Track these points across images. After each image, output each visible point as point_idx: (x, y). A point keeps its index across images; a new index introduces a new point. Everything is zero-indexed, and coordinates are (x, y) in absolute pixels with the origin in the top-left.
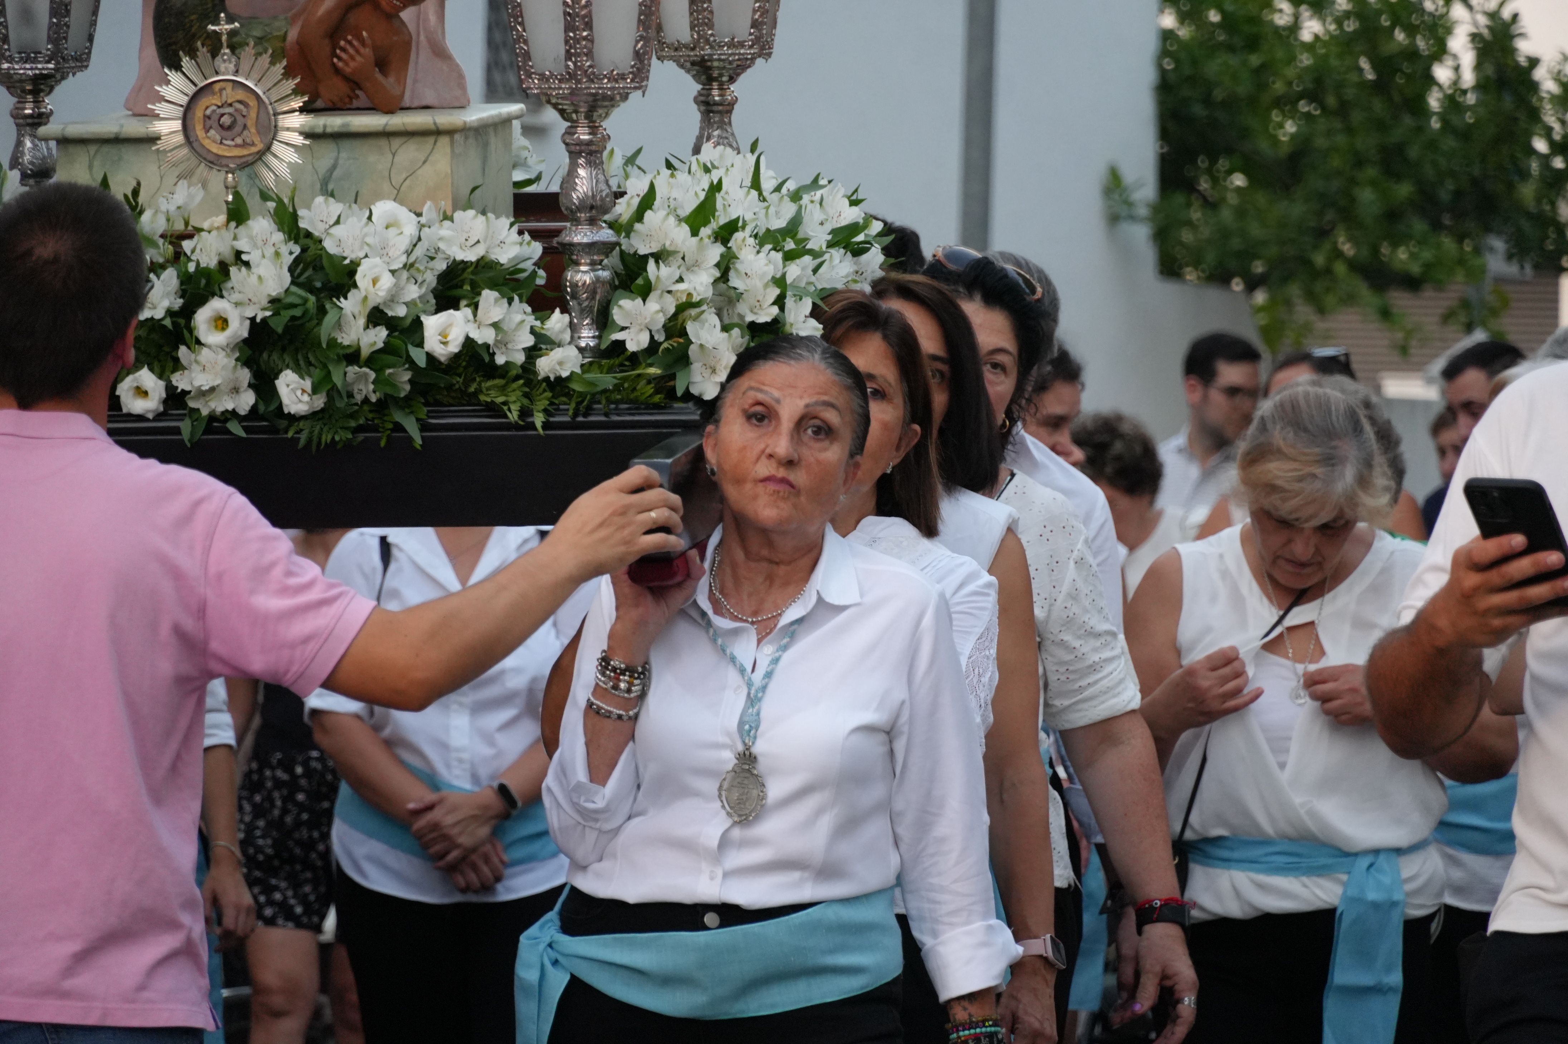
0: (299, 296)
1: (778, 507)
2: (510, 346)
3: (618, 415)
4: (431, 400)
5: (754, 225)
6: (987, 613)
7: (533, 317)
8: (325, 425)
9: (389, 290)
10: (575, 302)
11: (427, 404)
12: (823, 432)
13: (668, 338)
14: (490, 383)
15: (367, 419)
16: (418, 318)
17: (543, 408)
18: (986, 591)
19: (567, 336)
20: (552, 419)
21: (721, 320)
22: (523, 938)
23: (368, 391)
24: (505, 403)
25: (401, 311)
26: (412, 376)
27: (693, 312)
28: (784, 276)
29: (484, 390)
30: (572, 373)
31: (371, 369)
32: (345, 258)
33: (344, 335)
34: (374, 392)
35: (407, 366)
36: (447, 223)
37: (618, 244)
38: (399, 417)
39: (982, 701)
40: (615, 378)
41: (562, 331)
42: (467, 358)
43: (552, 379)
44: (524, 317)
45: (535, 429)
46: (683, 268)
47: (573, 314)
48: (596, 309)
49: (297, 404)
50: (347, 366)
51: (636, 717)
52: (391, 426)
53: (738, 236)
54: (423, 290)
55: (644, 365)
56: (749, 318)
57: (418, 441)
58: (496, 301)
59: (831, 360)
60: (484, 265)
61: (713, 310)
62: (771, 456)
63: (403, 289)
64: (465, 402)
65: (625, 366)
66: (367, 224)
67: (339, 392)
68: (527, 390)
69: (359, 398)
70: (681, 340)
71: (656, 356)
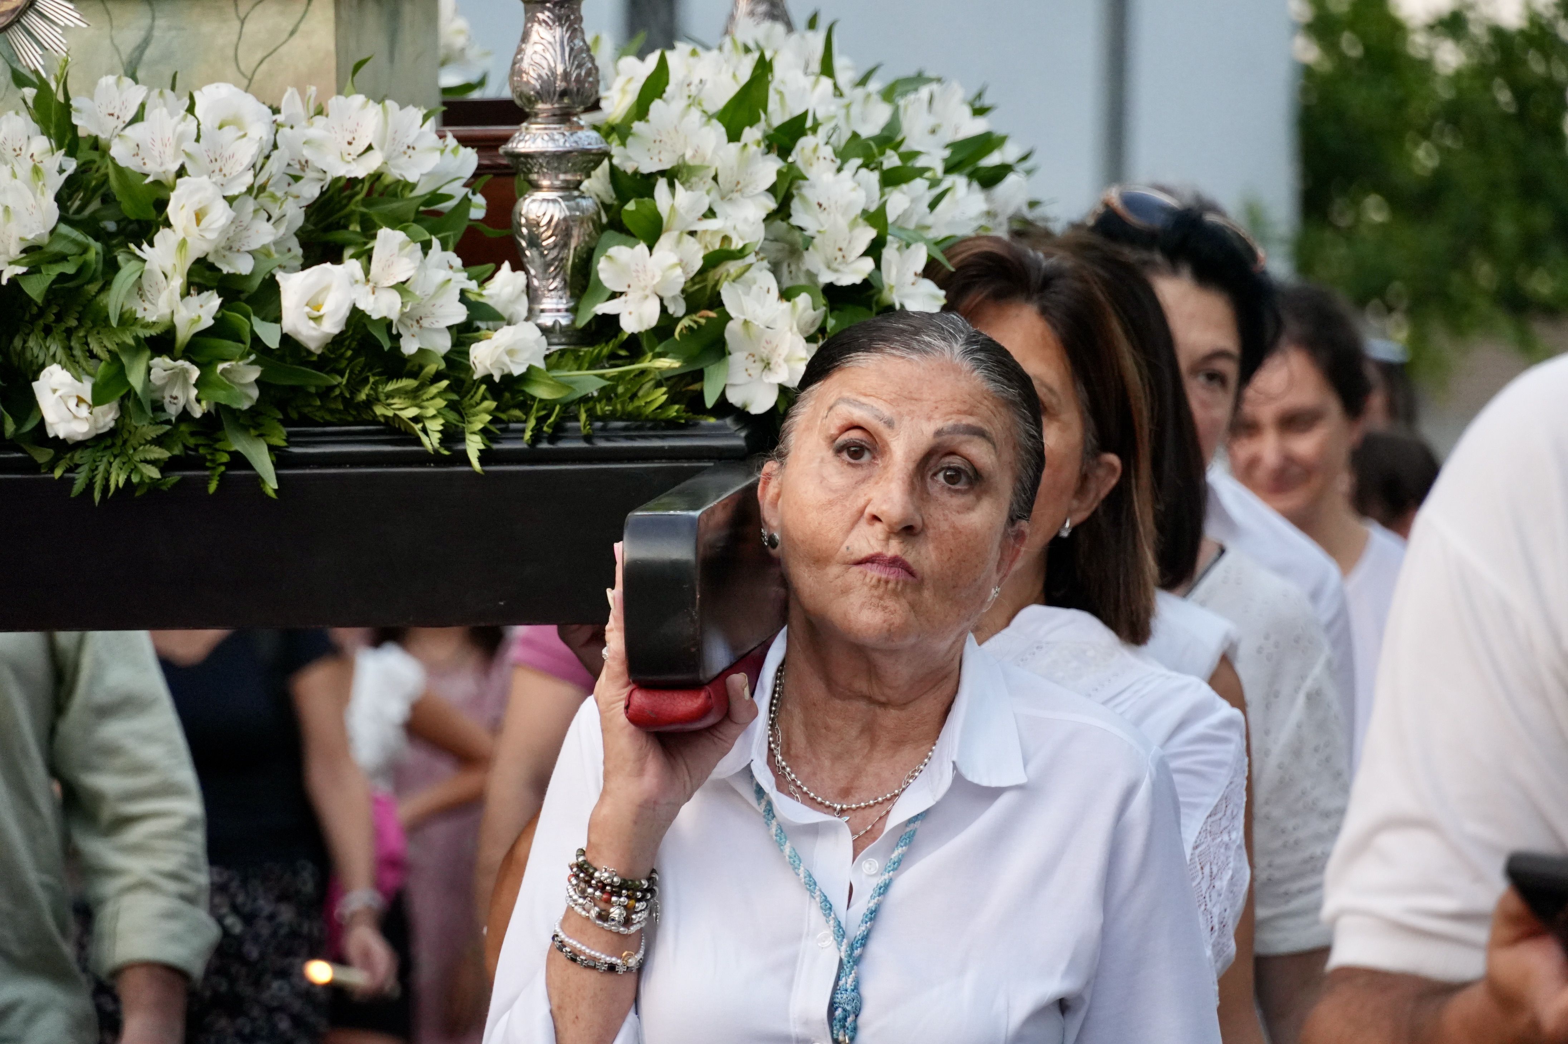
0: (74, 241)
1: (885, 608)
2: (425, 323)
3: (608, 439)
4: (294, 415)
5: (832, 124)
6: (1224, 771)
7: (465, 275)
8: (115, 457)
9: (224, 231)
10: (535, 253)
11: (286, 422)
12: (964, 479)
13: (690, 311)
14: (391, 386)
15: (186, 447)
16: (273, 276)
17: (480, 426)
18: (1223, 733)
19: (522, 307)
20: (495, 446)
21: (779, 282)
23: (188, 401)
24: (416, 419)
25: (243, 266)
26: (263, 373)
27: (733, 267)
28: (882, 209)
29: (382, 397)
30: (530, 368)
31: (193, 362)
32: (147, 175)
33: (147, 305)
34: (198, 401)
35: (253, 357)
36: (320, 120)
37: (607, 155)
38: (239, 443)
39: (1216, 920)
40: (602, 376)
41: (514, 301)
42: (354, 344)
43: (497, 379)
44: (450, 274)
45: (468, 463)
46: (714, 195)
47: (533, 272)
48: (570, 262)
49: (69, 422)
50: (152, 358)
51: (640, 970)
52: (225, 458)
53: (806, 143)
54: (282, 230)
55: (650, 355)
56: (826, 278)
57: (271, 484)
58: (402, 247)
59: (981, 356)
60: (382, 186)
61: (765, 263)
62: (876, 519)
63: (246, 228)
64: (350, 419)
65: (621, 357)
66: (184, 119)
67: (138, 402)
68: (455, 397)
69: (173, 411)
70: (712, 314)
71: (671, 340)
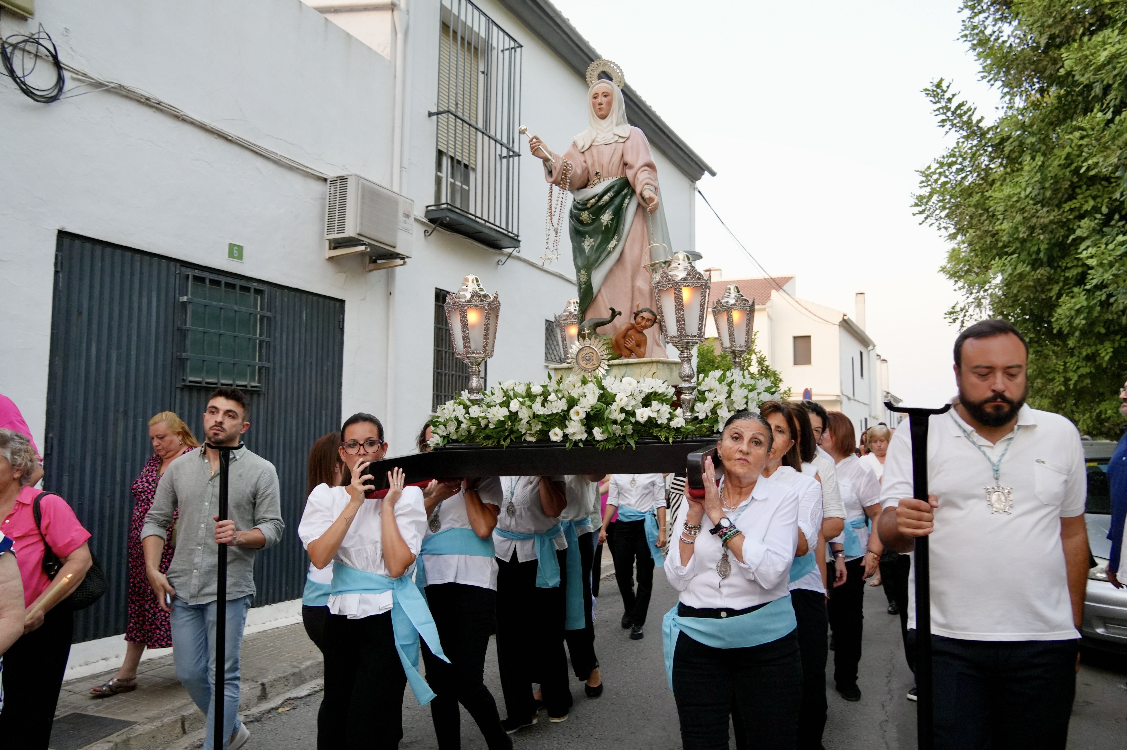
0: (600, 405)
1: (743, 469)
2: (662, 418)
3: (695, 438)
4: (640, 435)
7: (671, 409)
8: (607, 443)
9: (626, 402)
10: (684, 405)
11: (637, 436)
12: (758, 443)
13: (711, 415)
14: (656, 429)
15: (619, 441)
16: (635, 410)
17: (672, 437)
19: (681, 415)
20: (675, 440)
21: (728, 408)
22: (665, 617)
24: (660, 435)
25: (630, 408)
26: (633, 427)
27: (719, 406)
28: (748, 396)
29: (654, 431)
30: (682, 426)
31: (620, 426)
32: (613, 393)
33: (612, 415)
34: (621, 433)
35: (631, 424)
36: (645, 382)
37: (697, 387)
38: (628, 440)
40: (695, 427)
42: (649, 422)
43: (675, 428)
44: (667, 409)
45: (670, 443)
46: (716, 394)
47: (683, 409)
48: (690, 407)
49: (599, 437)
50: (612, 425)
52: (626, 443)
53: (733, 385)
54: (637, 402)
55: (704, 423)
56: (737, 408)
57: (634, 448)
58: (658, 405)
59: (761, 421)
60: (655, 394)
61: (725, 406)
62: (741, 451)
63: (631, 402)
64: (649, 435)
65: (699, 423)
66: (620, 383)
67: (610, 433)
68: (667, 431)
69: (617, 435)
70: (715, 415)
71: (708, 420)
